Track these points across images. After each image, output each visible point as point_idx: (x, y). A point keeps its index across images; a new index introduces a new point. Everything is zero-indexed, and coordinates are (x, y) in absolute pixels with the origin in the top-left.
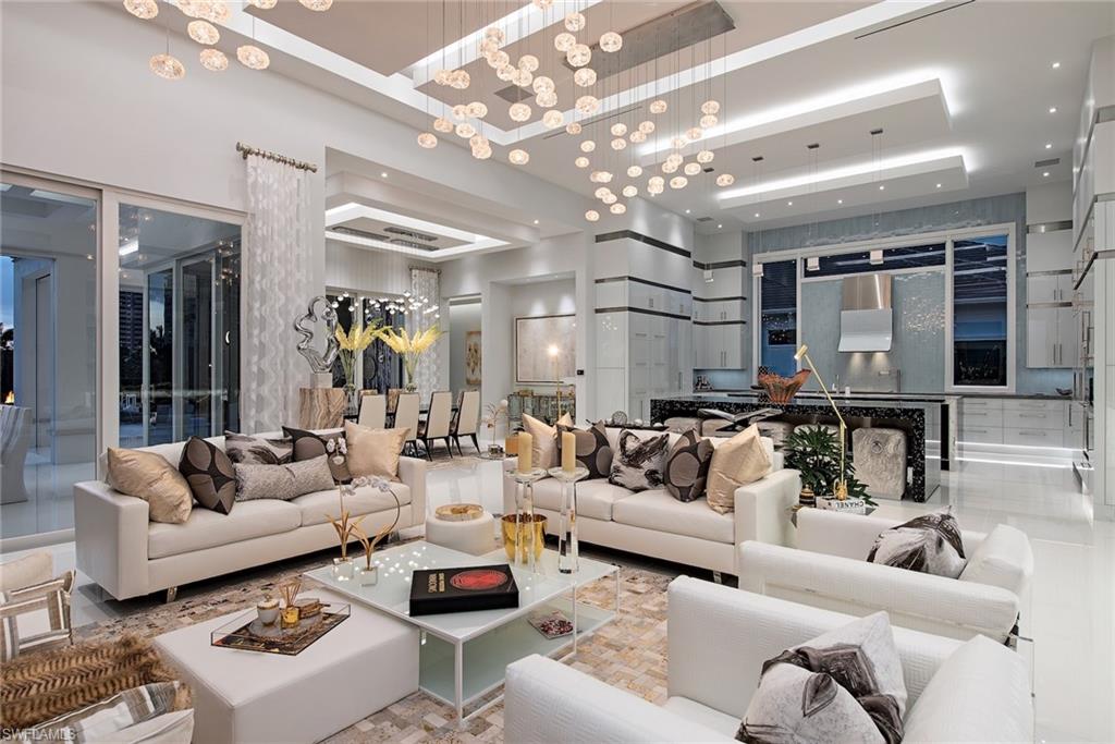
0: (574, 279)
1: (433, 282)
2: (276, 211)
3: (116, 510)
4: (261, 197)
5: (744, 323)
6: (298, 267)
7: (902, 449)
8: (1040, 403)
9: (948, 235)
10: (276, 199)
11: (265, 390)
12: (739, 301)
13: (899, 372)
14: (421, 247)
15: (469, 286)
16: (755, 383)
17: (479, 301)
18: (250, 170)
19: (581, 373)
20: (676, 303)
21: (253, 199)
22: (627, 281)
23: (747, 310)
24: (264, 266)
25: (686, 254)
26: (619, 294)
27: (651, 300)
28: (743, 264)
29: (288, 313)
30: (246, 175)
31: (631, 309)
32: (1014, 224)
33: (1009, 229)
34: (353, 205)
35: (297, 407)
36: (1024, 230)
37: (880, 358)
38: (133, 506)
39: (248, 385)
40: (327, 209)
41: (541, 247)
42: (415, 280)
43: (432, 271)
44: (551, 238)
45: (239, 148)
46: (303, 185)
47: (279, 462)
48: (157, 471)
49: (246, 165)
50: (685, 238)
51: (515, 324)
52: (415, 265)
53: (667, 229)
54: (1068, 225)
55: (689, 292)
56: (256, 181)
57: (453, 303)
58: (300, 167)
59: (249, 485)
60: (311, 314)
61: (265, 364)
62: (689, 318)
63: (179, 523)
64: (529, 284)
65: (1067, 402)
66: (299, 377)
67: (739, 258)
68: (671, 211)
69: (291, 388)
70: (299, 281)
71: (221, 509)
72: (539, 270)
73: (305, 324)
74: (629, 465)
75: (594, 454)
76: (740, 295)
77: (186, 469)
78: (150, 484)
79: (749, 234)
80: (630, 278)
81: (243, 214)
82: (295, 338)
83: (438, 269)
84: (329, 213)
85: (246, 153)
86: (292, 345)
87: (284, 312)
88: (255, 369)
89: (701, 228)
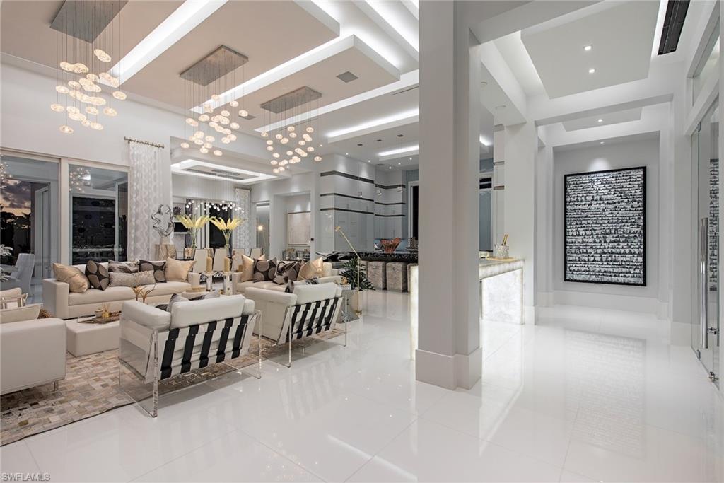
0: (310, 194)
1: (247, 195)
2: (143, 166)
3: (55, 286)
4: (136, 160)
5: (404, 216)
6: (155, 192)
10: (143, 161)
11: (138, 245)
12: (401, 205)
14: (234, 178)
15: (264, 197)
16: (409, 246)
17: (268, 204)
18: (131, 149)
19: (312, 240)
20: (364, 206)
21: (132, 161)
22: (334, 196)
23: (405, 209)
24: (137, 190)
25: (371, 181)
26: (330, 202)
27: (348, 205)
28: (403, 186)
29: (150, 211)
30: (129, 150)
31: (335, 209)
34: (190, 161)
35: (154, 253)
38: (63, 286)
39: (130, 243)
40: (172, 163)
41: (295, 178)
42: (237, 194)
43: (247, 189)
44: (300, 174)
45: (125, 139)
46: (157, 154)
47: (131, 272)
48: (74, 273)
49: (129, 147)
50: (369, 174)
51: (288, 215)
52: (236, 187)
53: (359, 170)
55: (372, 200)
56: (134, 153)
57: (258, 205)
58: (156, 146)
59: (115, 280)
60: (159, 212)
61: (138, 234)
62: (373, 213)
63: (82, 292)
64: (294, 196)
66: (155, 239)
67: (401, 183)
68: (362, 161)
69: (151, 245)
70: (155, 197)
71: (101, 288)
72: (295, 190)
73: (158, 216)
74: (279, 275)
75: (268, 271)
76: (401, 202)
77: (87, 273)
78: (70, 278)
79: (407, 171)
80: (336, 194)
81: (128, 167)
82: (152, 222)
83: (249, 188)
84: (172, 166)
85: (130, 140)
86: (151, 226)
87: (147, 211)
88: (133, 236)
89: (380, 168)
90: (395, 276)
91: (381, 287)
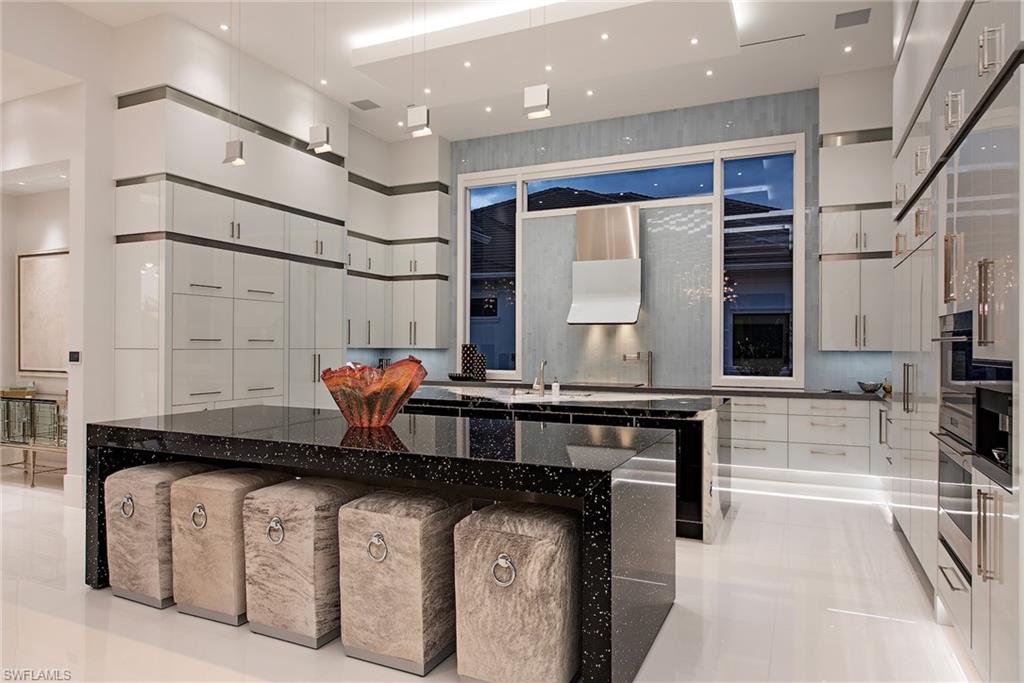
5: (443, 277)
7: (559, 578)
8: (836, 404)
9: (716, 152)
12: (434, 244)
13: (650, 354)
19: (75, 357)
22: (166, 184)
23: (449, 257)
25: (334, 159)
27: (236, 226)
28: (444, 188)
31: (171, 236)
32: (803, 134)
33: (795, 143)
36: (817, 142)
37: (626, 333)
51: (19, 265)
54: (885, 134)
55: (342, 223)
62: (340, 266)
65: (876, 406)
67: (433, 177)
72: (16, 160)
76: (435, 235)
80: (170, 177)
90: (382, 580)
91: (312, 631)
